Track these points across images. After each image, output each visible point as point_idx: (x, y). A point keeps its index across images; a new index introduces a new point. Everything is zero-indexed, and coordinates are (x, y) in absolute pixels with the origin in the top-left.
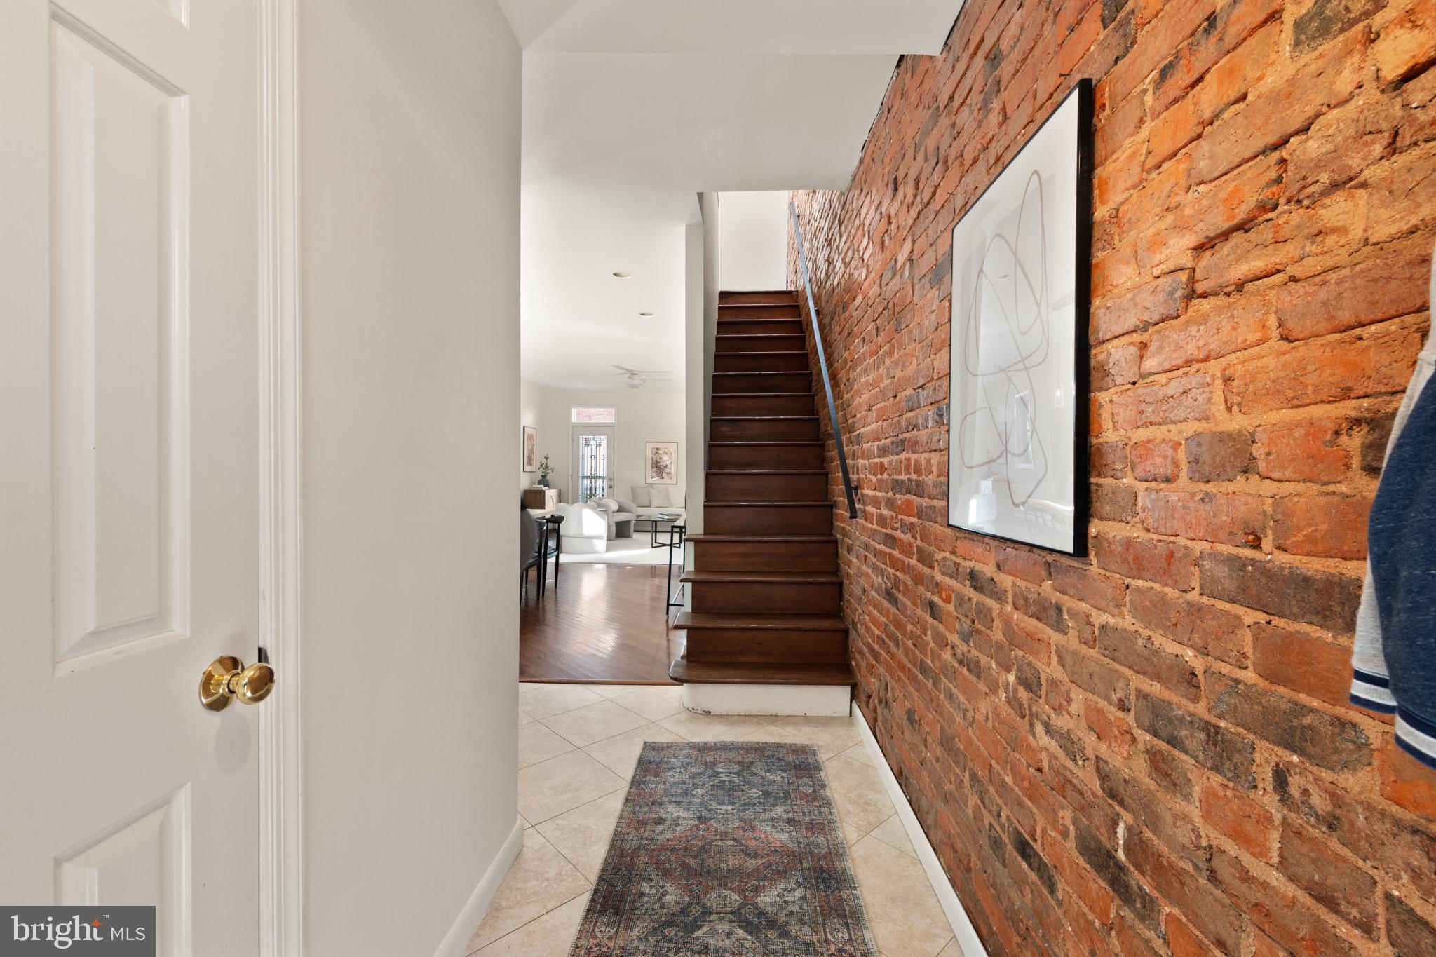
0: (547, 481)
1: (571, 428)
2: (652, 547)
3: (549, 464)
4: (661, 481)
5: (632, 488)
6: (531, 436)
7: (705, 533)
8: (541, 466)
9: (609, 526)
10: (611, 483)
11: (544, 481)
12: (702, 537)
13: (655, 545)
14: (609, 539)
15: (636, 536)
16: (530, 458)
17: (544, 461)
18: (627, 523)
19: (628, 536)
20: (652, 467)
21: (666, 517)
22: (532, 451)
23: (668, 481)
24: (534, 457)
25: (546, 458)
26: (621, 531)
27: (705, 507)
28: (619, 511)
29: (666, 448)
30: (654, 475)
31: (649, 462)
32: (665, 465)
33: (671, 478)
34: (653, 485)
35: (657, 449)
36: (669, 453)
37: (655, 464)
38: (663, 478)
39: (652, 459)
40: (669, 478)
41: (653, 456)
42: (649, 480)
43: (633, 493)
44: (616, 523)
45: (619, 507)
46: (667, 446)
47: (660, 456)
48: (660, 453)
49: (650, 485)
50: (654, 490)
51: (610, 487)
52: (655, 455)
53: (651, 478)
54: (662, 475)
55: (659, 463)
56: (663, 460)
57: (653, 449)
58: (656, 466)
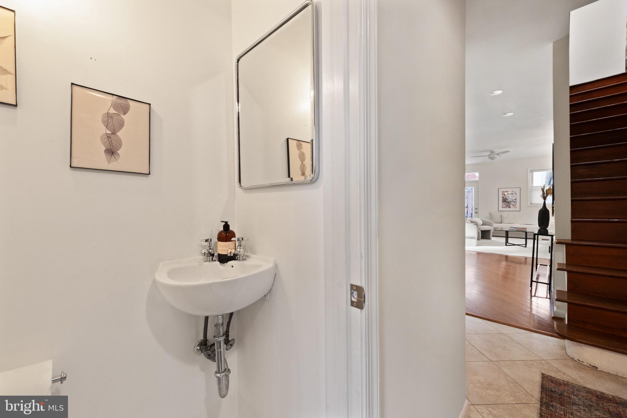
2: (506, 245)
4: (509, 209)
5: (490, 213)
7: (572, 239)
9: (478, 233)
10: (476, 211)
12: (570, 242)
13: (507, 244)
14: (478, 239)
15: (493, 239)
18: (489, 231)
19: (489, 238)
20: (503, 202)
21: (515, 229)
26: (485, 235)
27: (572, 222)
28: (482, 225)
29: (512, 191)
30: (504, 206)
31: (501, 199)
32: (512, 200)
33: (516, 208)
34: (504, 212)
35: (506, 192)
36: (514, 194)
37: (505, 200)
38: (510, 208)
39: (503, 197)
40: (514, 208)
41: (504, 196)
42: (501, 209)
43: (491, 216)
44: (481, 231)
45: (483, 223)
46: (514, 190)
47: (508, 195)
48: (508, 194)
49: (502, 212)
50: (505, 214)
51: (476, 213)
52: (505, 195)
53: (502, 208)
54: (509, 206)
55: (507, 199)
56: (510, 198)
57: (504, 192)
58: (505, 201)
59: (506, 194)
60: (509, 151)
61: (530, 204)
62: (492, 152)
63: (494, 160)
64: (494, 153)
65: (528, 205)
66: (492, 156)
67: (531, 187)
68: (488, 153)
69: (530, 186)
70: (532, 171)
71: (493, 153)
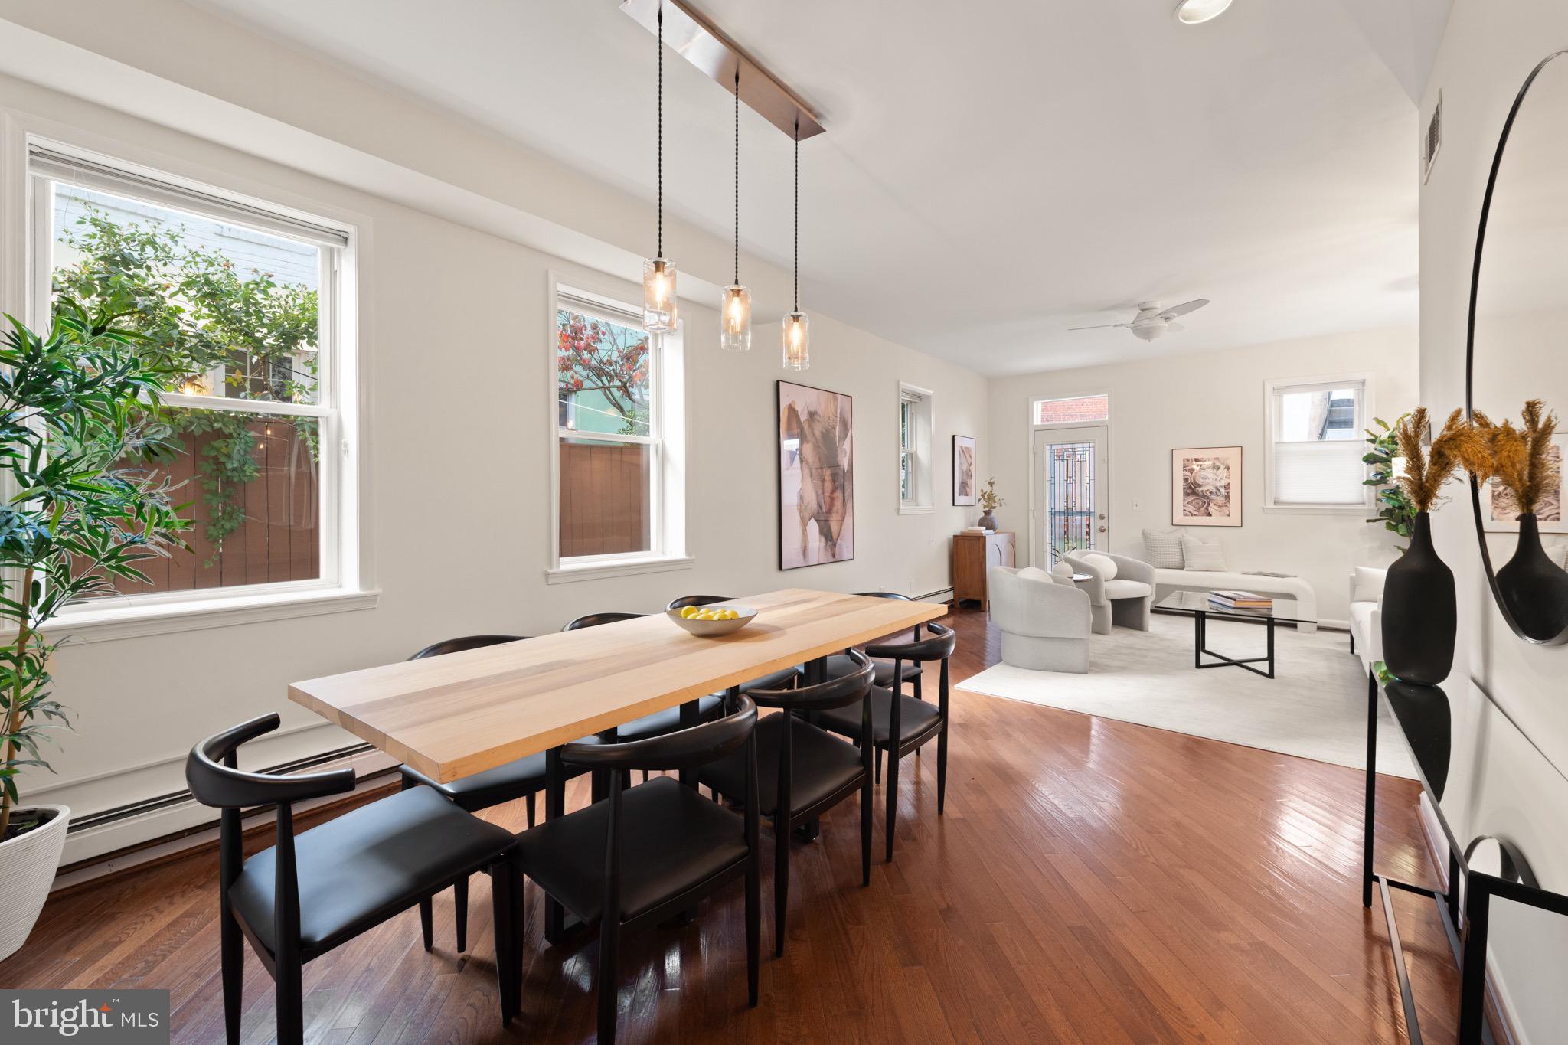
0: (991, 520)
1: (1032, 432)
2: (1198, 665)
3: (995, 493)
4: (1205, 520)
5: (1144, 534)
6: (965, 451)
8: (983, 496)
10: (1103, 523)
11: (987, 521)
13: (1202, 659)
14: (1100, 629)
16: (964, 485)
17: (987, 489)
18: (1138, 602)
19: (1138, 625)
20: (1186, 494)
21: (1231, 603)
22: (968, 474)
23: (1226, 521)
24: (972, 482)
25: (991, 484)
26: (1124, 615)
28: (1117, 577)
29: (1217, 459)
30: (1191, 508)
31: (1179, 485)
32: (1214, 490)
33: (1229, 515)
34: (1188, 528)
35: (1197, 460)
36: (1222, 467)
37: (1192, 489)
38: (1209, 515)
39: (1186, 480)
40: (1222, 515)
41: (1188, 474)
42: (1179, 518)
43: (1148, 545)
44: (1112, 601)
45: (1119, 569)
46: (1218, 453)
47: (1202, 473)
48: (1202, 469)
49: (1183, 529)
50: (1192, 537)
51: (1102, 530)
52: (1192, 471)
53: (1185, 515)
54: (1207, 508)
55: (1200, 486)
56: (1210, 480)
57: (1188, 460)
58: (1194, 493)
59: (1195, 466)
60: (1208, 301)
61: (1275, 503)
62: (1142, 310)
63: (1154, 340)
64: (1154, 310)
65: (1268, 506)
66: (1146, 323)
67: (1276, 443)
68: (1129, 317)
69: (1274, 442)
70: (1278, 390)
71: (1149, 314)
